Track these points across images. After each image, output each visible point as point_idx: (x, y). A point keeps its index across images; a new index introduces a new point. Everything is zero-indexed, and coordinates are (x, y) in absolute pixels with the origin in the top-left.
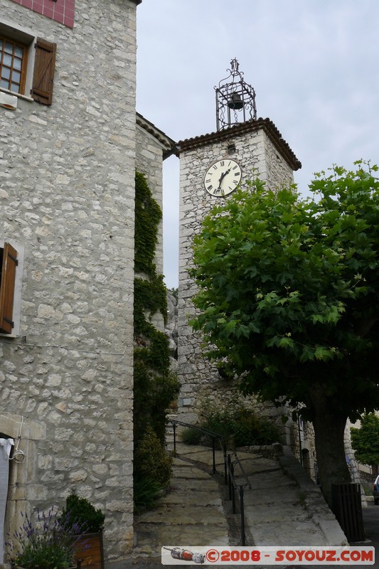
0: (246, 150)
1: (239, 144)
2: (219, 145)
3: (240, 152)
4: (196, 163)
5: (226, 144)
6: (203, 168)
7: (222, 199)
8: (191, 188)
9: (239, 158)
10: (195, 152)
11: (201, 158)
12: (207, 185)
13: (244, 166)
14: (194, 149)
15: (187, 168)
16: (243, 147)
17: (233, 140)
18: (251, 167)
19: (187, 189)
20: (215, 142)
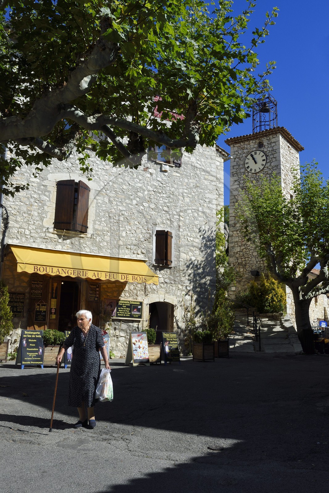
0: (270, 146)
1: (265, 142)
2: (254, 141)
3: (266, 147)
4: (240, 152)
5: (258, 141)
6: (244, 155)
7: (255, 175)
8: (237, 167)
9: (265, 150)
10: (239, 145)
11: (243, 149)
12: (246, 166)
13: (268, 156)
14: (239, 143)
15: (234, 154)
16: (268, 144)
17: (262, 139)
18: (272, 156)
19: (235, 167)
20: (251, 139)
